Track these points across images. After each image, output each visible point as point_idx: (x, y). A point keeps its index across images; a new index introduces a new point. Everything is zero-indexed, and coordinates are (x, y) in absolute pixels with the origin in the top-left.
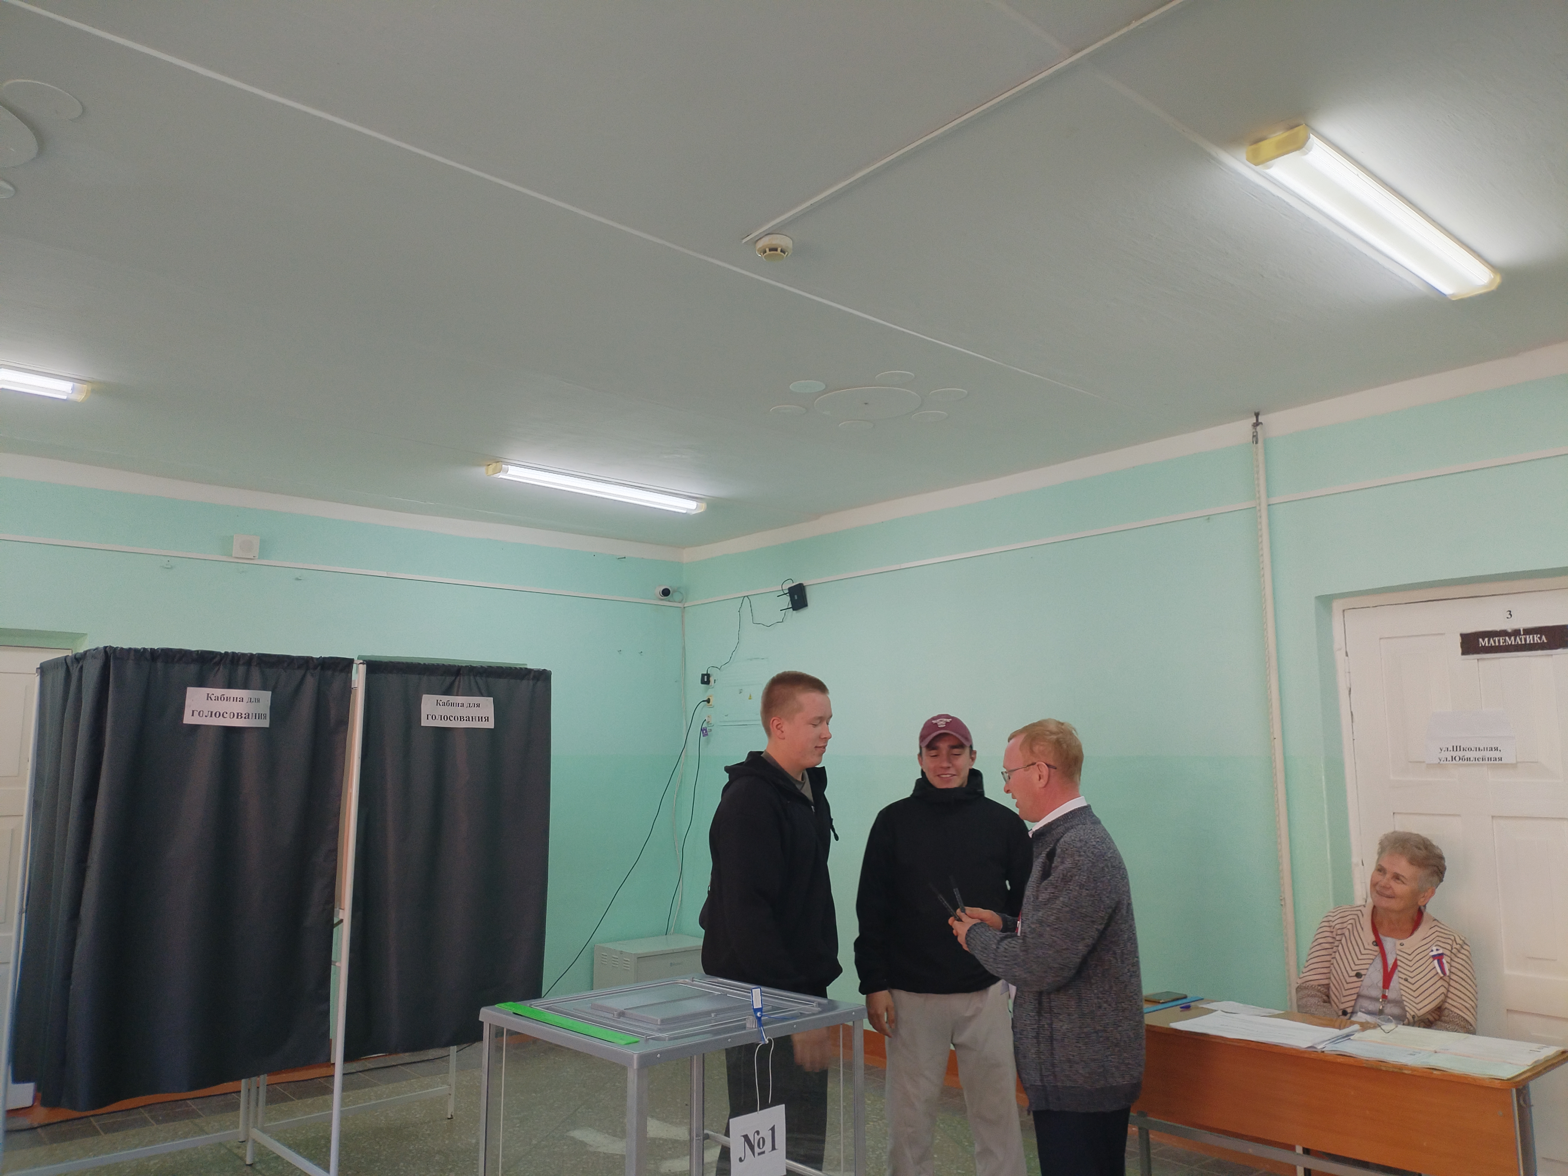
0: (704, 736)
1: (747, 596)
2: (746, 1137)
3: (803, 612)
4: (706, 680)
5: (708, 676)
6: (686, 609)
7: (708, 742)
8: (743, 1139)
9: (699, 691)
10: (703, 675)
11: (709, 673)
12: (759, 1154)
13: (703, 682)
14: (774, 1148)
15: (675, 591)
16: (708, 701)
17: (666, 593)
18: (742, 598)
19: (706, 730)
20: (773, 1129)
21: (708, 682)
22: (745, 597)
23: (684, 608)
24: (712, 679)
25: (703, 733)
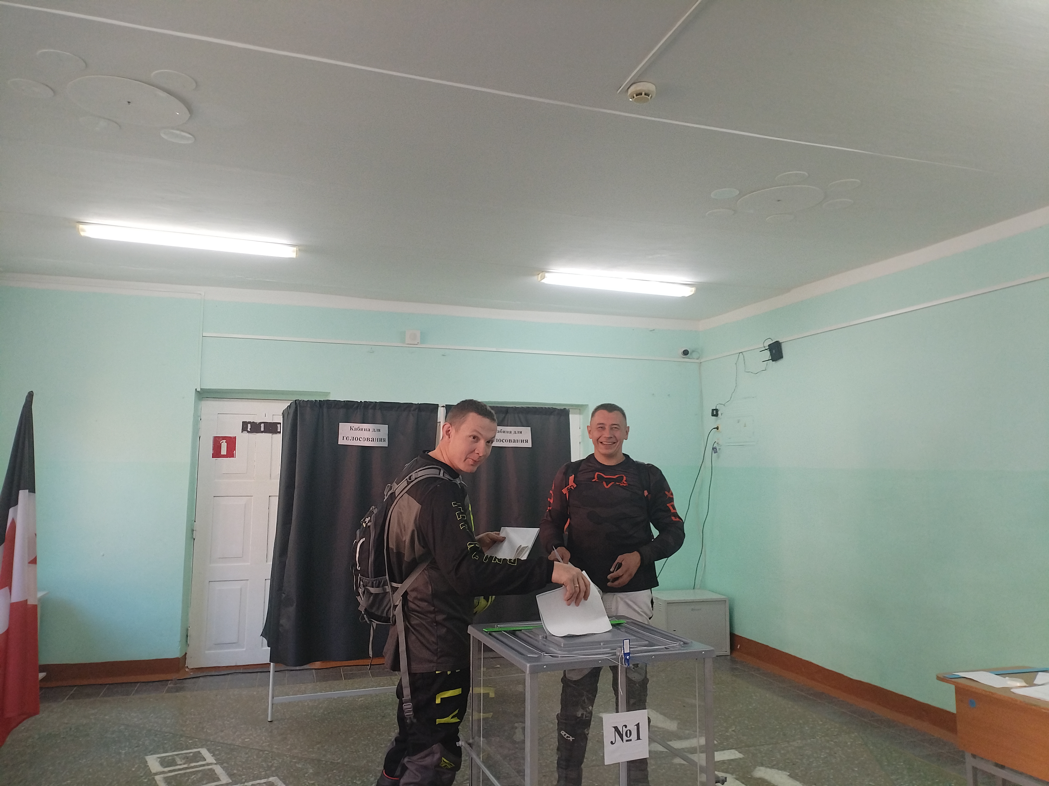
0: (715, 453)
1: (742, 352)
2: (616, 728)
3: (780, 362)
4: (715, 413)
5: (717, 410)
6: (702, 363)
7: (718, 457)
8: (614, 729)
9: (711, 422)
10: (713, 410)
11: (717, 408)
12: (627, 741)
13: (713, 415)
14: (639, 738)
15: (693, 351)
16: (717, 428)
17: (686, 353)
18: (738, 354)
19: (716, 449)
20: (638, 725)
21: (717, 415)
22: (740, 353)
23: (701, 363)
24: (719, 413)
25: (714, 451)
